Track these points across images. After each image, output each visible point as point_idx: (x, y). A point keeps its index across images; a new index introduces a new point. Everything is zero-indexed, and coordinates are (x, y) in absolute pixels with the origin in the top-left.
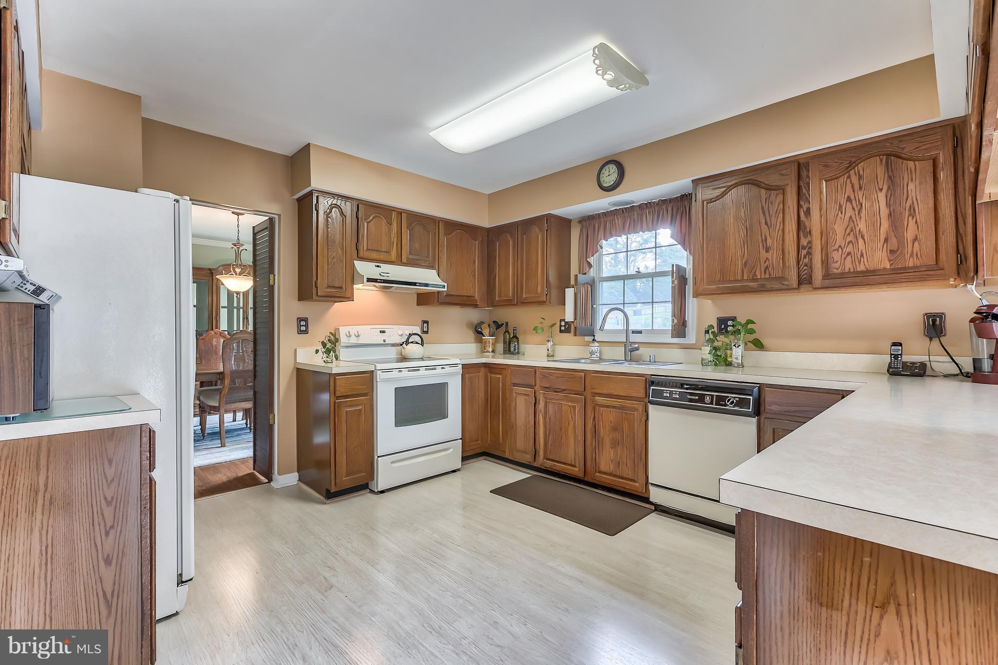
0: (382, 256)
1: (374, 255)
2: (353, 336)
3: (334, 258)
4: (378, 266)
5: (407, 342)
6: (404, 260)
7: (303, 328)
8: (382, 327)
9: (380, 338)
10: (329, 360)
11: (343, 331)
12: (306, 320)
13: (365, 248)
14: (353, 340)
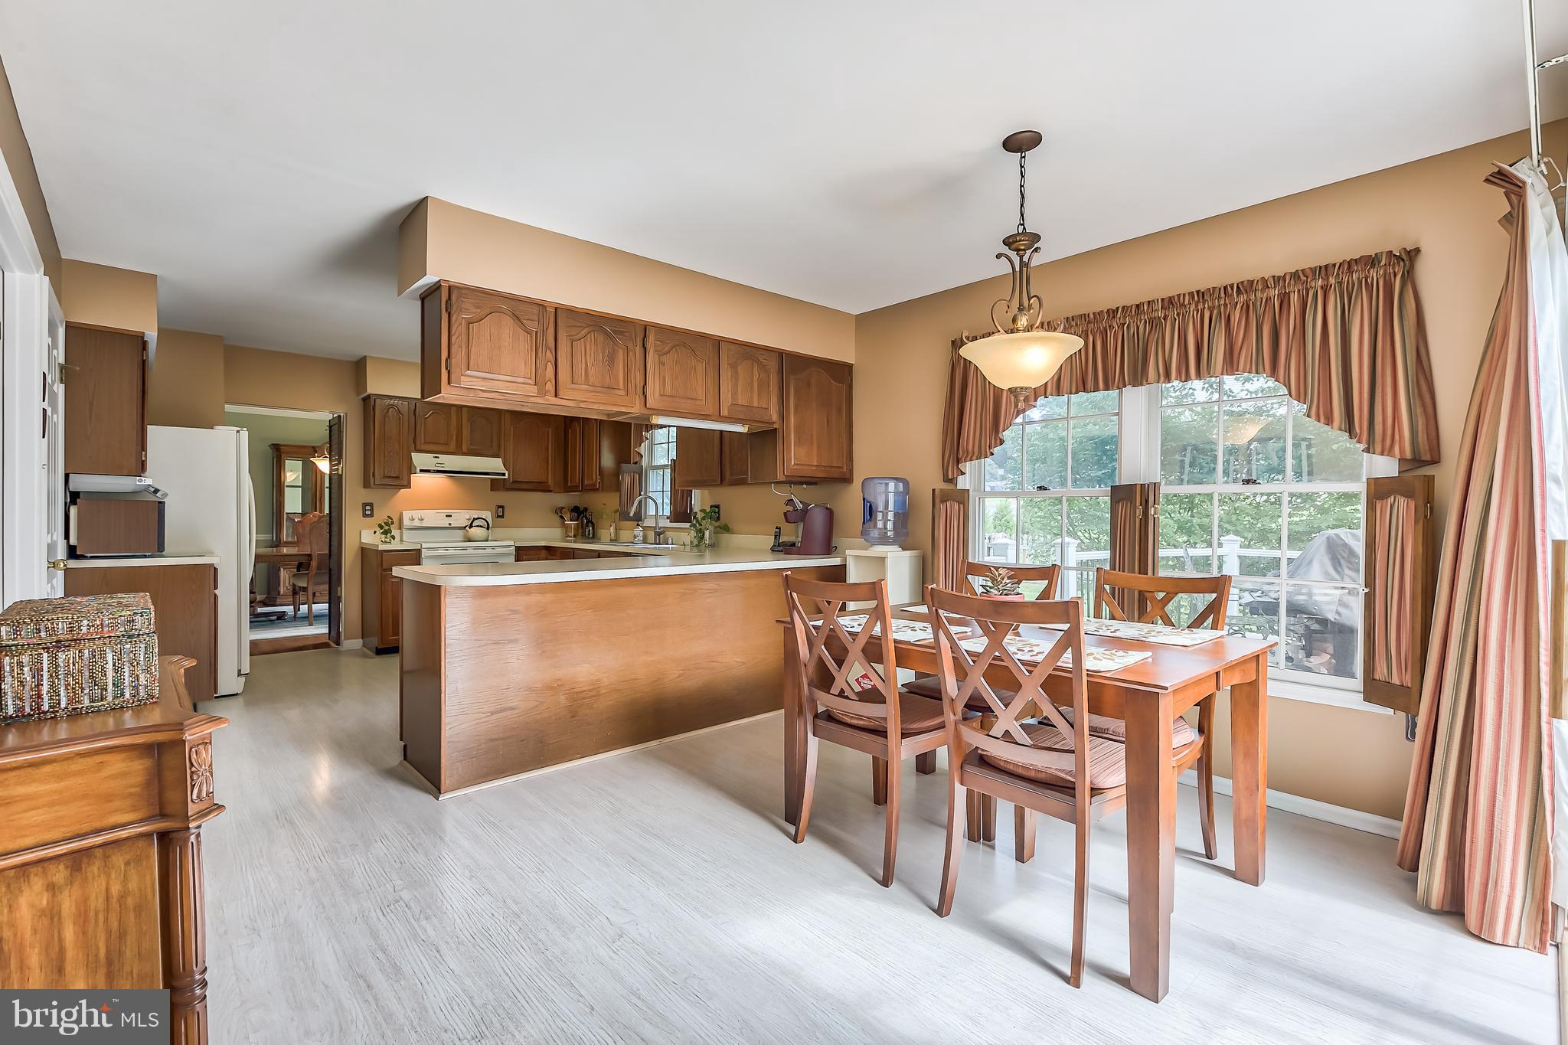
0: (440, 448)
1: (432, 447)
2: (416, 520)
3: (390, 451)
4: (436, 457)
5: (471, 526)
6: (464, 449)
7: (368, 512)
8: (449, 512)
9: (445, 522)
10: (388, 540)
11: (406, 515)
12: (371, 505)
13: (422, 442)
14: (417, 523)
